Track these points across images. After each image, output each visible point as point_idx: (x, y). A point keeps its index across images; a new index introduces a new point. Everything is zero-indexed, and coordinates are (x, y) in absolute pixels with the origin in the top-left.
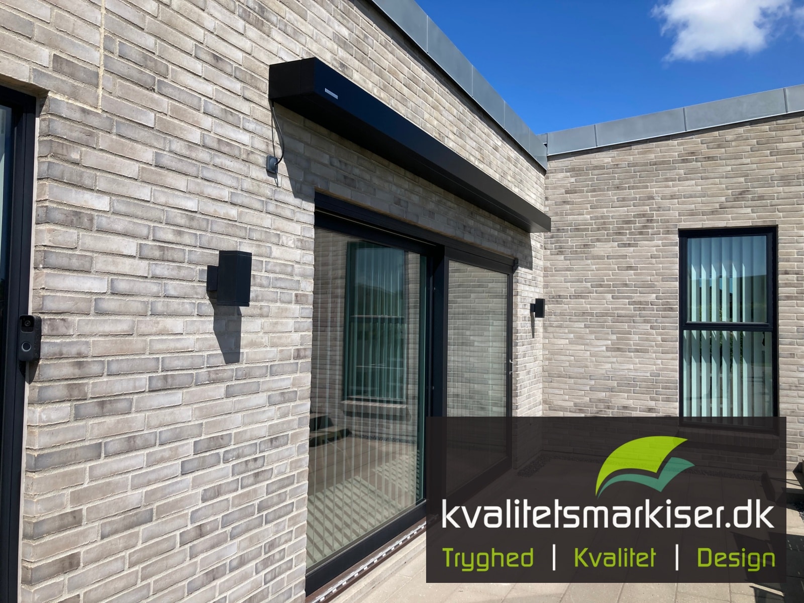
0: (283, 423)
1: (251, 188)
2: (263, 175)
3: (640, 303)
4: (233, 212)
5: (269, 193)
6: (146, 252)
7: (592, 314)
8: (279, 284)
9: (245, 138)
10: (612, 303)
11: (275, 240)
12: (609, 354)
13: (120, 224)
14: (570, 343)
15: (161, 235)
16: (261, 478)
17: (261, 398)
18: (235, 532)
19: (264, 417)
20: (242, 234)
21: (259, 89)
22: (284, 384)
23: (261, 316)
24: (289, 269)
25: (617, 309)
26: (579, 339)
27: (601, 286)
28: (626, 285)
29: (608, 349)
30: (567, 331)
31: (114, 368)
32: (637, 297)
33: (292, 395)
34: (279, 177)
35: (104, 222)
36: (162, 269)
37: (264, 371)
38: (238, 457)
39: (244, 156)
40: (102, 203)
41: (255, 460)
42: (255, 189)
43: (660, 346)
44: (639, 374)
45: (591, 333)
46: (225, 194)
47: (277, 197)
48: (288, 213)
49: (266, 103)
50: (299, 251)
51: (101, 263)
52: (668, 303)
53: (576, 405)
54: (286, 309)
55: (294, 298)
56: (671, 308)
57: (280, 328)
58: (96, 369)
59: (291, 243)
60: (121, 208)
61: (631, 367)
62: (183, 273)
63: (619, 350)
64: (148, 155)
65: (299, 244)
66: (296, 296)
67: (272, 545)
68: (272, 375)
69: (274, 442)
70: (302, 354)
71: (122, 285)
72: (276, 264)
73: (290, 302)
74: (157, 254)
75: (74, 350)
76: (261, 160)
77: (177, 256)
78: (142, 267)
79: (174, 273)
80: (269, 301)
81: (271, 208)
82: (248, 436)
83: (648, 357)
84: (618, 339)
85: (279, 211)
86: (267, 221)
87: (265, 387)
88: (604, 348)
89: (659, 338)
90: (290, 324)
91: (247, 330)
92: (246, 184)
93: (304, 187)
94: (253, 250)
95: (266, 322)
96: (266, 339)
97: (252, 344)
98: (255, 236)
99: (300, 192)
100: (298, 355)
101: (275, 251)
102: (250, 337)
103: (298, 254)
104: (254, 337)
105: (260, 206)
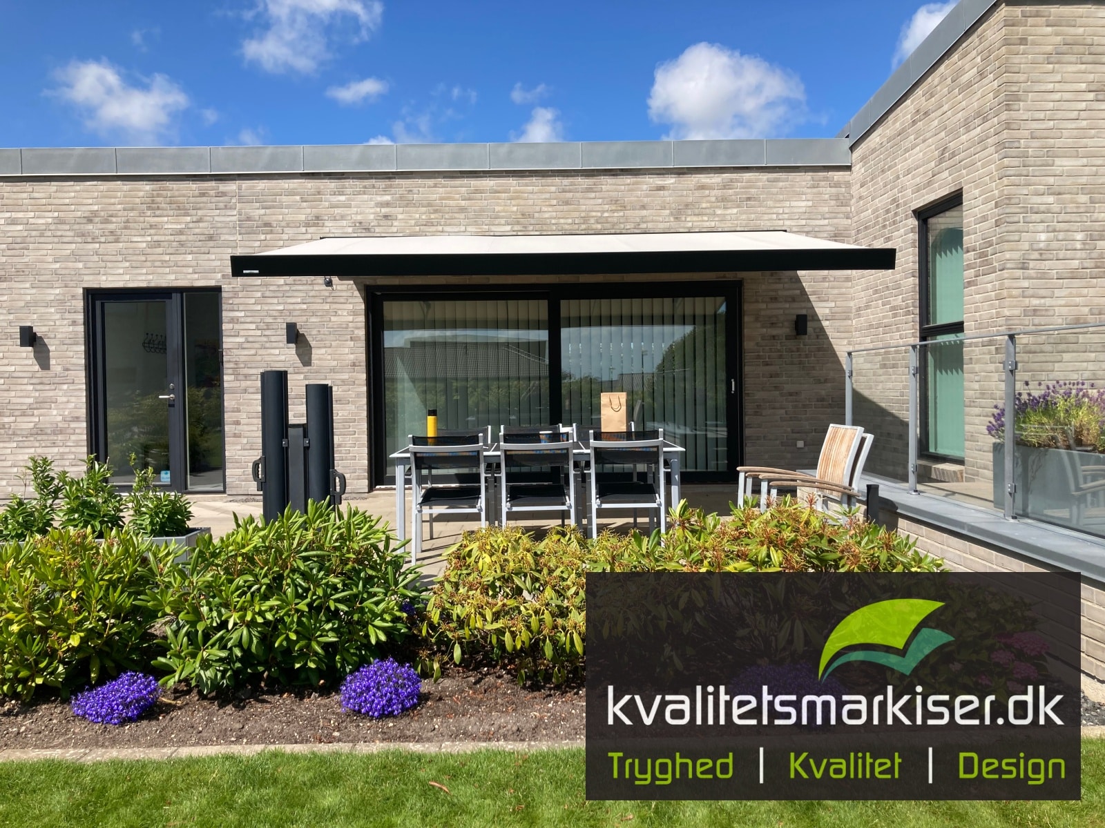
2: (324, 287)
3: (895, 308)
4: (305, 306)
5: (327, 294)
6: (260, 327)
8: (337, 333)
10: (882, 311)
11: (334, 314)
12: (881, 371)
13: (249, 320)
15: (267, 321)
23: (325, 347)
24: (344, 326)
25: (884, 317)
26: (868, 356)
29: (880, 367)
31: (249, 366)
32: (893, 301)
34: (334, 286)
35: (242, 320)
36: (267, 333)
39: (310, 283)
40: (242, 314)
42: (318, 294)
44: (895, 394)
46: (299, 300)
47: (332, 295)
48: (343, 301)
51: (242, 333)
54: (344, 344)
55: (349, 339)
57: (339, 352)
58: (242, 366)
59: (345, 314)
60: (249, 314)
61: (891, 385)
62: (278, 333)
63: (885, 366)
64: (259, 294)
65: (353, 313)
66: (352, 337)
70: (357, 364)
71: (251, 339)
72: (334, 324)
73: (347, 341)
74: (265, 327)
75: (234, 360)
76: (322, 281)
77: (274, 327)
78: (259, 333)
79: (274, 333)
81: (329, 300)
85: (335, 301)
86: (327, 307)
90: (346, 351)
91: (316, 354)
92: (312, 294)
93: (354, 286)
94: (318, 320)
95: (329, 351)
96: (329, 357)
97: (320, 359)
98: (319, 314)
99: (352, 289)
100: (354, 365)
101: (333, 319)
102: (317, 356)
103: (351, 318)
104: (321, 356)
105: (321, 301)
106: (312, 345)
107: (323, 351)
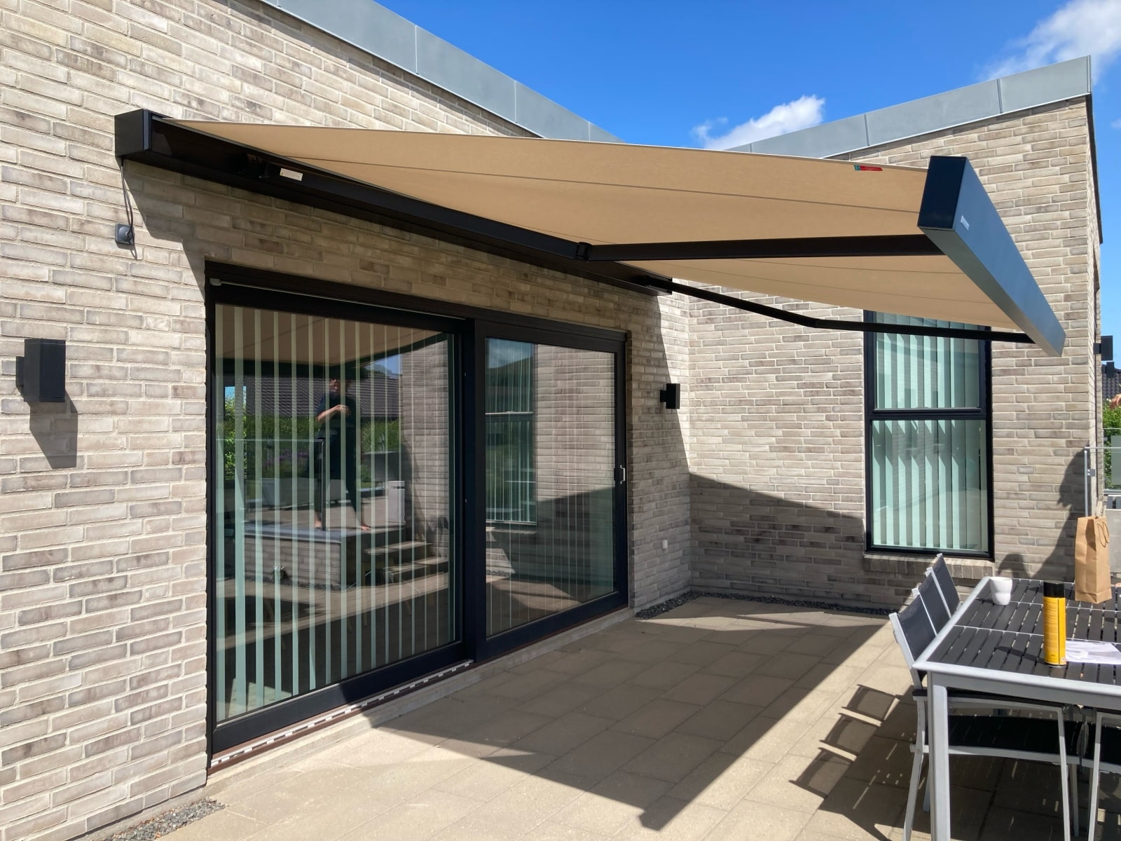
0: (158, 539)
1: (89, 264)
2: (112, 247)
3: (813, 385)
4: (59, 293)
5: (121, 269)
7: (750, 403)
8: (142, 375)
9: (77, 206)
10: (776, 387)
11: (136, 323)
12: (774, 455)
14: (724, 442)
16: (120, 601)
17: (119, 509)
18: (77, 662)
19: (124, 531)
20: (77, 317)
21: (98, 146)
22: (156, 494)
23: (114, 413)
24: (161, 357)
25: (782, 394)
26: (735, 436)
27: (762, 364)
28: (794, 362)
29: (772, 449)
30: (719, 426)
32: (808, 377)
33: (174, 507)
34: (139, 250)
37: (121, 477)
38: (80, 576)
39: (76, 227)
41: (111, 580)
42: (97, 265)
43: (840, 443)
44: (812, 482)
45: (750, 427)
46: (43, 273)
47: (135, 272)
48: (157, 291)
49: (112, 161)
50: (177, 335)
52: (848, 385)
53: (733, 524)
54: (158, 405)
55: (170, 391)
56: (853, 391)
57: (146, 427)
59: (162, 326)
61: (803, 471)
63: (786, 449)
65: (178, 326)
66: (175, 389)
67: (143, 680)
68: (134, 482)
69: (140, 560)
70: (188, 457)
72: (137, 352)
73: (165, 396)
76: (107, 230)
80: (126, 395)
81: (126, 284)
82: (96, 551)
83: (823, 458)
84: (785, 434)
85: (140, 288)
86: (120, 301)
87: (124, 496)
88: (767, 448)
89: (838, 432)
90: (166, 422)
91: (89, 430)
92: (80, 260)
93: (184, 257)
94: (96, 336)
95: (122, 421)
96: (122, 440)
97: (97, 446)
98: (98, 320)
99: (178, 263)
100: (181, 459)
101: (135, 336)
102: (94, 438)
103: (175, 339)
104: (102, 438)
105: (105, 285)
106: (79, 407)
107: (109, 421)
